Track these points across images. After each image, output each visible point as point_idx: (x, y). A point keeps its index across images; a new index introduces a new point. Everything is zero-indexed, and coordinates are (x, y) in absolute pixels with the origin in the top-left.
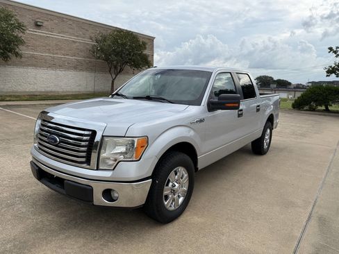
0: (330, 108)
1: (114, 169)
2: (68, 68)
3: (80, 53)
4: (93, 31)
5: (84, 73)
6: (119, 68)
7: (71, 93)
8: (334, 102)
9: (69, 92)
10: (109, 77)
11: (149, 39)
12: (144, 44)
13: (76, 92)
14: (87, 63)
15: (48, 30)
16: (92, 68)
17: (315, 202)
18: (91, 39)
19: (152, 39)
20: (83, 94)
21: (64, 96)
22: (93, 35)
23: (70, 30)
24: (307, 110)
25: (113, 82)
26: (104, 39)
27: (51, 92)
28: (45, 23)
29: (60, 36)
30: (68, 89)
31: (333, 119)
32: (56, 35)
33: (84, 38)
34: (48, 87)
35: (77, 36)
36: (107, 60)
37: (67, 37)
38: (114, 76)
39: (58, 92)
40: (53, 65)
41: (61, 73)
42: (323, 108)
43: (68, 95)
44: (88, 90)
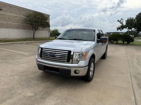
0: (118, 42)
1: (78, 63)
2: (14, 28)
3: (19, 21)
4: (25, 12)
5: (21, 30)
6: (36, 28)
7: (16, 39)
8: (120, 40)
9: (15, 38)
10: (32, 32)
11: (48, 16)
12: (47, 18)
13: (18, 38)
14: (22, 26)
15: (4, 11)
16: (24, 28)
17: (130, 72)
18: (24, 15)
19: (49, 16)
20: (22, 39)
21: (13, 40)
22: (25, 14)
23: (15, 12)
24: (110, 43)
25: (34, 34)
26: (30, 16)
27: (7, 38)
28: (3, 8)
29: (10, 14)
30: (15, 37)
31: (120, 46)
32: (8, 14)
33: (21, 15)
34: (5, 36)
35: (17, 14)
36: (32, 24)
37: (13, 14)
38: (34, 31)
39: (10, 38)
40: (7, 27)
41: (11, 30)
42: (116, 42)
43: (15, 40)
44: (23, 37)
